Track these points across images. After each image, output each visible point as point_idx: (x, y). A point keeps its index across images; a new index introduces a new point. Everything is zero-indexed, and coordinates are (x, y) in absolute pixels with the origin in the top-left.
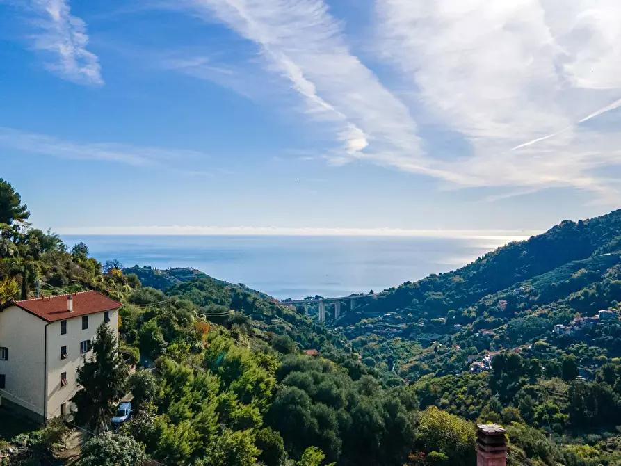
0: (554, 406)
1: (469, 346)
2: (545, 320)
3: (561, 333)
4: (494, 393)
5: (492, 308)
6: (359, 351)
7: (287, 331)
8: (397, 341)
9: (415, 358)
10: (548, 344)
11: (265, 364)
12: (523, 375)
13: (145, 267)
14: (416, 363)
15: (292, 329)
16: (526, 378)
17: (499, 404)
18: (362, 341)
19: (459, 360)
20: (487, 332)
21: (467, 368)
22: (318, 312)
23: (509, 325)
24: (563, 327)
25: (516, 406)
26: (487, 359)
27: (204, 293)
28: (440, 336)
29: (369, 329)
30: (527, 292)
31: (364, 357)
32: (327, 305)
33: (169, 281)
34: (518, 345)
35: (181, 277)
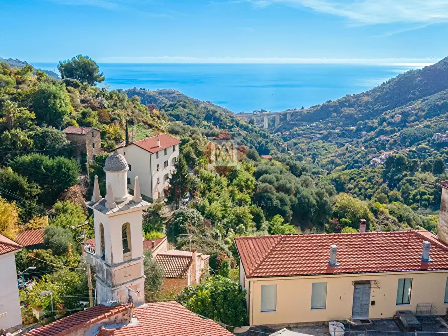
0: (425, 190)
1: (371, 147)
2: (428, 129)
3: (438, 140)
4: (384, 181)
5: (390, 120)
6: (292, 150)
7: (243, 136)
8: (320, 144)
9: (331, 155)
10: (428, 147)
11: (248, 169)
12: (406, 169)
13: (141, 89)
14: (333, 159)
15: (247, 135)
16: (408, 171)
17: (387, 188)
18: (294, 143)
19: (363, 157)
20: (385, 138)
21: (368, 163)
22: (263, 121)
23: (401, 133)
24: (441, 135)
25: (399, 190)
26: (383, 157)
27: (186, 110)
28: (350, 140)
29: (299, 135)
30: (417, 109)
31: (295, 154)
32: (269, 117)
33: (158, 99)
34: (407, 148)
35: (167, 96)
